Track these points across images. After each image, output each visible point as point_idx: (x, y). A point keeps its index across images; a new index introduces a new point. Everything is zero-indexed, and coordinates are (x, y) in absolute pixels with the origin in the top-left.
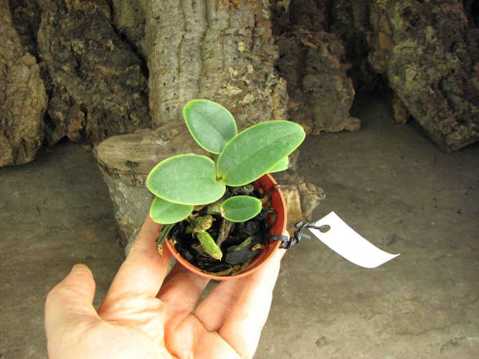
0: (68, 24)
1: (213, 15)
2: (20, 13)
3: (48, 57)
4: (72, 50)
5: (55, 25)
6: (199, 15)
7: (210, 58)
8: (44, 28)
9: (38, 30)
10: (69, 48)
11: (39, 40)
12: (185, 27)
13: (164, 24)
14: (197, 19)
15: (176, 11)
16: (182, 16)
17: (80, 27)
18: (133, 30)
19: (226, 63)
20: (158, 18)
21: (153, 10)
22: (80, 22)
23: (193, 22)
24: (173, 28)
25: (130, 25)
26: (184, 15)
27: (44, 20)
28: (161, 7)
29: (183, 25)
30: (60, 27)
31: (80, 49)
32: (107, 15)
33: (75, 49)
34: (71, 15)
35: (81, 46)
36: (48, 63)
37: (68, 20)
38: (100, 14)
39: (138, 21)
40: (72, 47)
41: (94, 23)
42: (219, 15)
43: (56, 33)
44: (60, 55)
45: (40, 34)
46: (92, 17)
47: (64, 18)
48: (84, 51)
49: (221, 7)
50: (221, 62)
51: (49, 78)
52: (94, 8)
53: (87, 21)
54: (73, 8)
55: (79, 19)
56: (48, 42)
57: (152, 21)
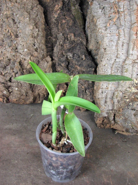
0: (67, 46)
1: (131, 52)
2: (50, 38)
3: (56, 59)
4: (67, 57)
5: (62, 46)
6: (124, 51)
7: (126, 72)
8: (57, 47)
9: (55, 47)
10: (66, 56)
11: (54, 51)
12: (117, 55)
13: (108, 53)
14: (123, 53)
15: (114, 48)
16: (116, 50)
17: (72, 47)
18: (94, 51)
19: (133, 77)
20: (105, 49)
21: (104, 45)
22: (72, 46)
23: (121, 54)
24: (112, 55)
25: (94, 49)
26: (117, 50)
27: (58, 43)
28: (108, 44)
29: (116, 54)
30: (64, 47)
31: (70, 57)
32: (85, 43)
33: (68, 57)
34: (69, 42)
35: (71, 56)
36: (56, 61)
37: (67, 44)
38: (81, 43)
39: (97, 48)
40: (67, 56)
41: (78, 47)
42: (133, 53)
43: (61, 49)
44: (62, 59)
45: (55, 49)
46: (78, 44)
47: (66, 43)
48: (72, 58)
49: (135, 49)
50: (131, 75)
51: (55, 67)
52: (79, 40)
53: (76, 46)
54: (71, 39)
55: (72, 44)
56: (58, 52)
57: (102, 50)
